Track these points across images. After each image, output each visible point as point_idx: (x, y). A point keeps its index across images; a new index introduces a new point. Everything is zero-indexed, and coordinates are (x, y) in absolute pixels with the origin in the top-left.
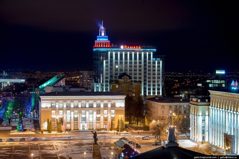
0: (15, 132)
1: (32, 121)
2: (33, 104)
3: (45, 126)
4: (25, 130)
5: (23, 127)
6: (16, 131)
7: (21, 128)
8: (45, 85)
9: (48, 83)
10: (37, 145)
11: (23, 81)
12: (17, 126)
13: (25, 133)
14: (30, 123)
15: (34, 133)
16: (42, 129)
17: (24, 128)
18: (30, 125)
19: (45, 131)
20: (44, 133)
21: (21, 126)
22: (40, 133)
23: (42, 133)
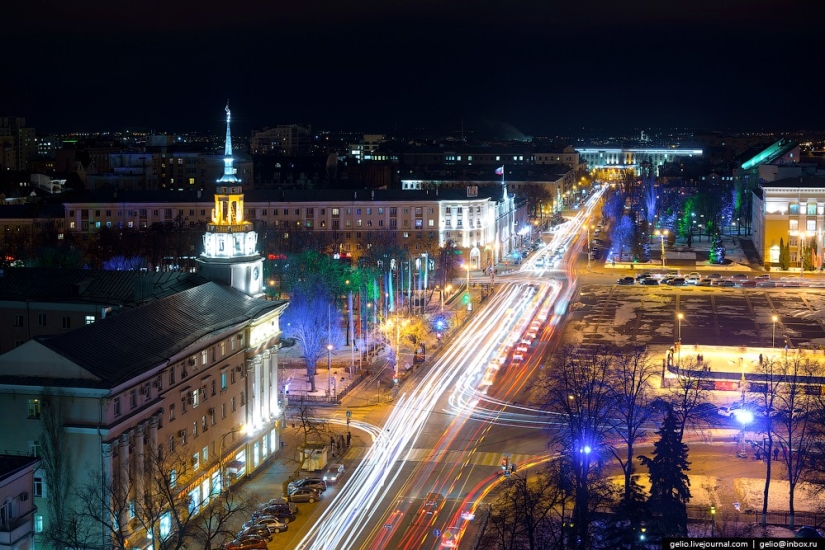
0: (707, 266)
1: (738, 244)
2: (737, 204)
3: (773, 254)
4: (727, 262)
5: (723, 254)
6: (708, 262)
7: (719, 258)
8: (753, 162)
9: (762, 157)
10: (763, 296)
11: (699, 152)
12: (710, 253)
13: (729, 268)
14: (732, 246)
15: (749, 269)
16: (766, 260)
17: (726, 258)
18: (735, 252)
19: (774, 265)
20: (773, 269)
21: (719, 253)
22: (763, 269)
23: (768, 269)
